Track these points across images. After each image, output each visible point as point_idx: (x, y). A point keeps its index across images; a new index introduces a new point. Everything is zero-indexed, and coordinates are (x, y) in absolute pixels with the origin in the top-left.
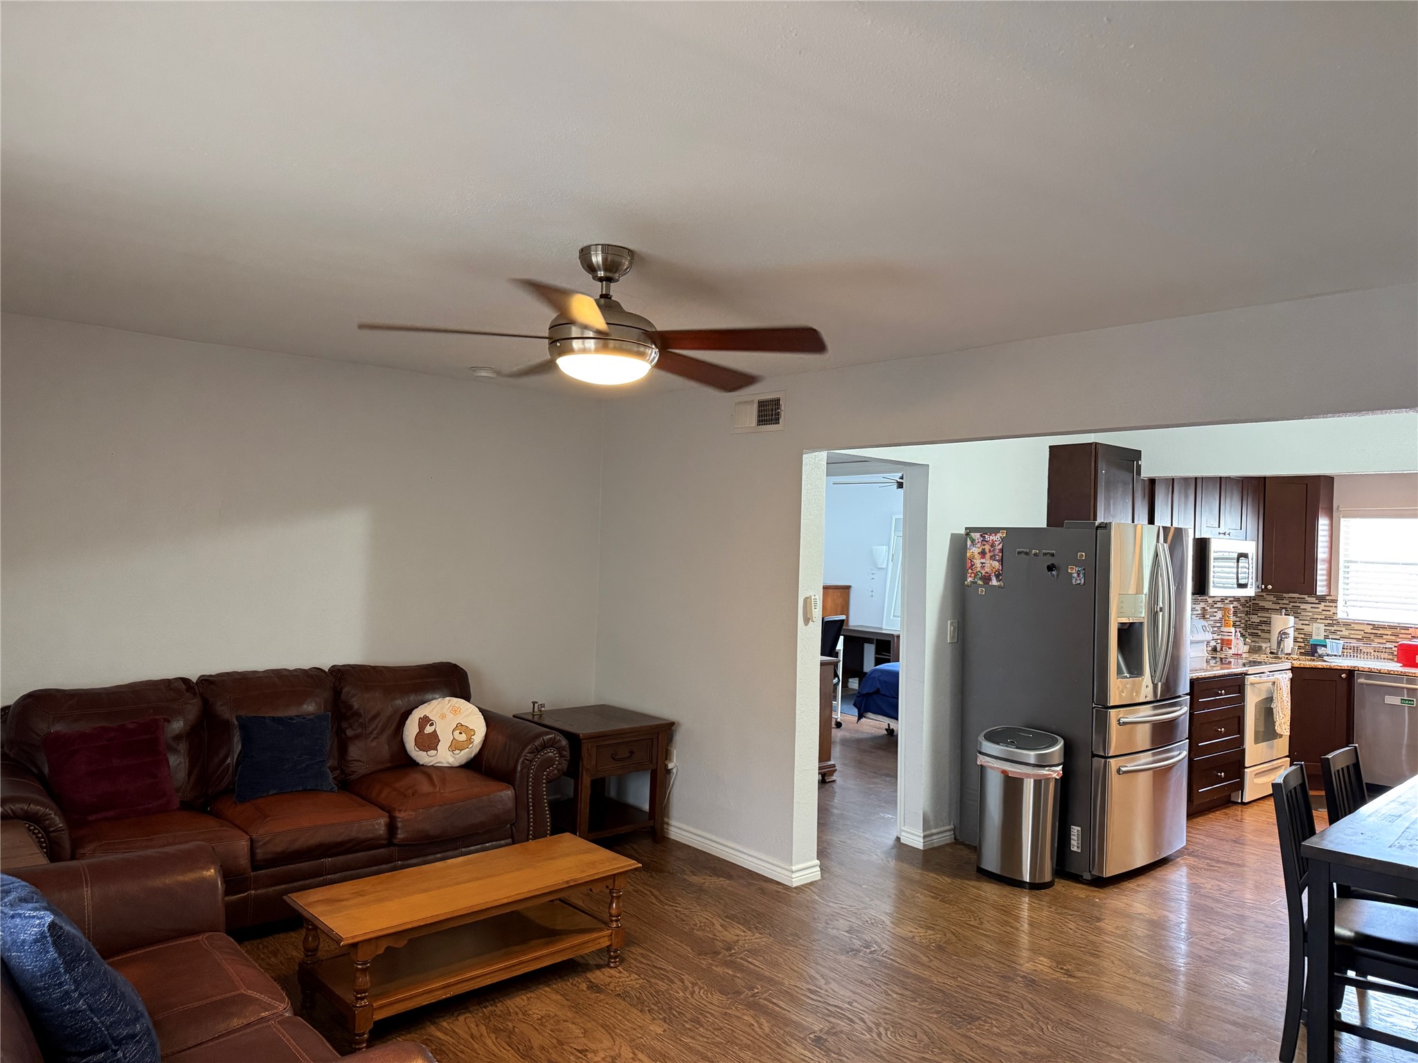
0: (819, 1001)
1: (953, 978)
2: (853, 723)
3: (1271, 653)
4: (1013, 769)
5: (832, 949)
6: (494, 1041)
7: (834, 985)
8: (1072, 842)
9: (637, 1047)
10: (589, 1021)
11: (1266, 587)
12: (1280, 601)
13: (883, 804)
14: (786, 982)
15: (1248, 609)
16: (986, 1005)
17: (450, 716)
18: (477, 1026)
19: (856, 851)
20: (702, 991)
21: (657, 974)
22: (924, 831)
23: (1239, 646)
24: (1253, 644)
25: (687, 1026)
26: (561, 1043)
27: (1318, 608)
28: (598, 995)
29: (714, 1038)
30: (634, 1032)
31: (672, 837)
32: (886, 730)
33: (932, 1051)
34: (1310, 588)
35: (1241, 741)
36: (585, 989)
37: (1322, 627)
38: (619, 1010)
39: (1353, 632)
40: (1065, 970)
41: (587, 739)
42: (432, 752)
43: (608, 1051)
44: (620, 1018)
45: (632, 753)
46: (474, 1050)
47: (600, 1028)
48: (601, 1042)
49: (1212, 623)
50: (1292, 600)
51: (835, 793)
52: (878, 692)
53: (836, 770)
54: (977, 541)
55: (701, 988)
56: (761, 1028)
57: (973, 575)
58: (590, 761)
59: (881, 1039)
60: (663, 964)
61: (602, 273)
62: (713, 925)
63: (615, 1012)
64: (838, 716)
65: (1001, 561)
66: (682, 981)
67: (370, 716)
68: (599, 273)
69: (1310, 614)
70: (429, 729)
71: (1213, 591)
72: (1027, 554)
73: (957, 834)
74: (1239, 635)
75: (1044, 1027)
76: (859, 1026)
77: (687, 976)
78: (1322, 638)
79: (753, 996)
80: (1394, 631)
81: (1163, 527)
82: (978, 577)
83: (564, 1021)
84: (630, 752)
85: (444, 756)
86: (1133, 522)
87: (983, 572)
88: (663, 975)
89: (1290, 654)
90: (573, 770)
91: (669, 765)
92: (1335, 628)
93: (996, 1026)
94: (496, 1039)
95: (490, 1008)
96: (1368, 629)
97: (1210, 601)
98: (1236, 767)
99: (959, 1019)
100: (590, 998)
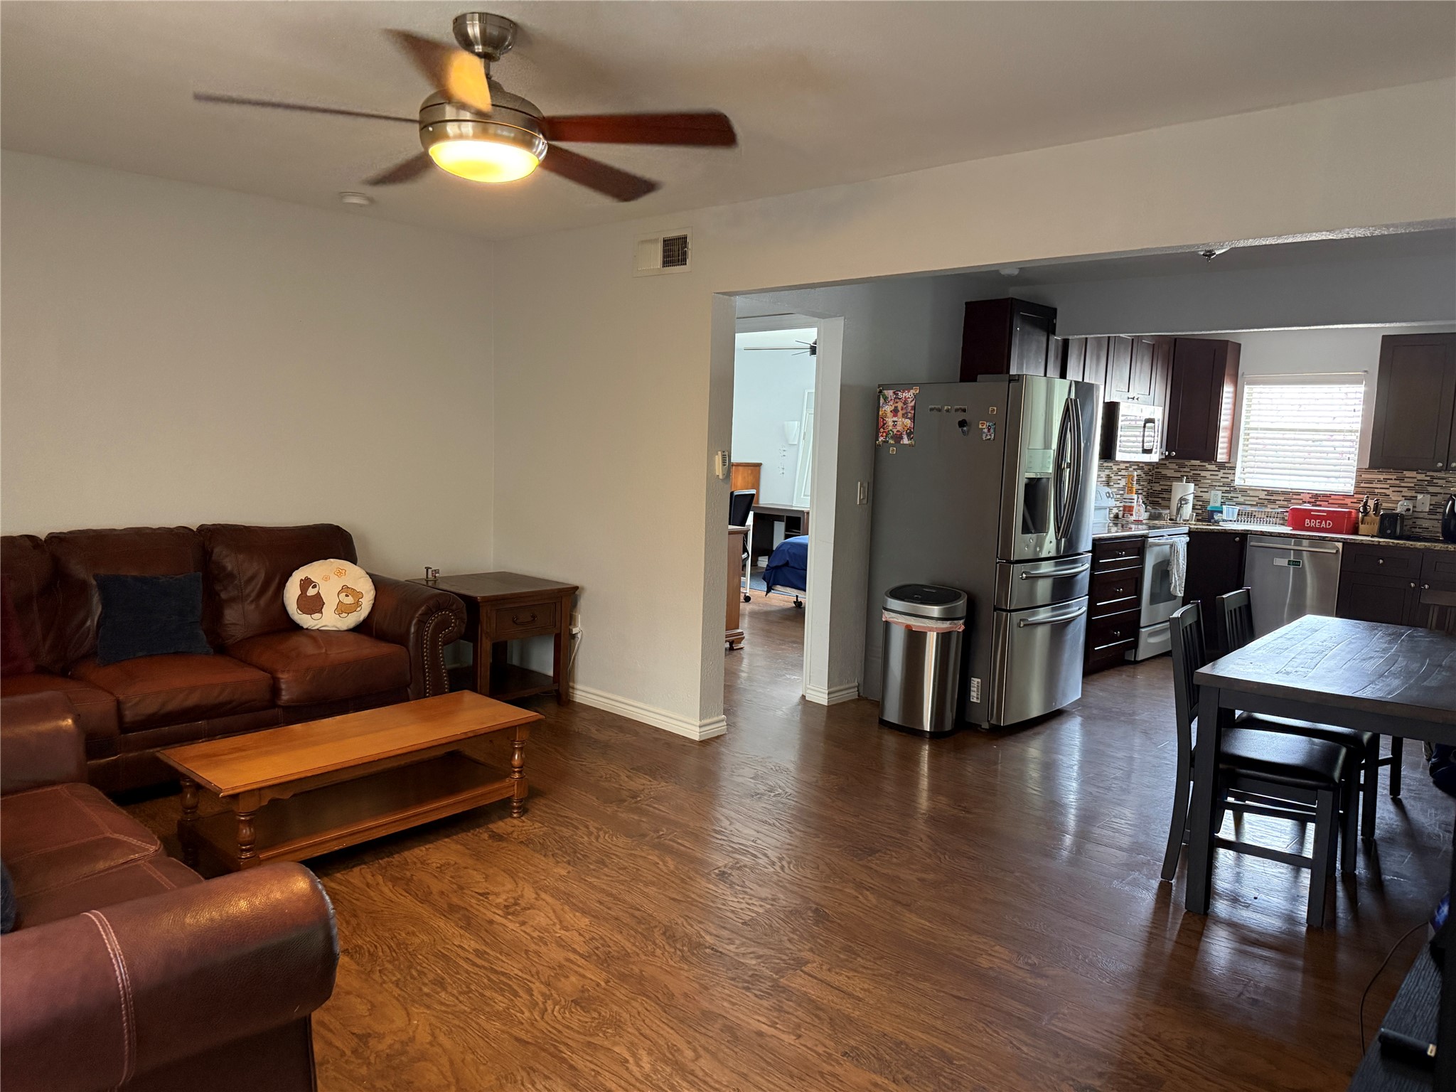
0: (724, 840)
1: (855, 816)
2: (762, 597)
3: (1170, 520)
4: (916, 623)
5: (736, 793)
6: (391, 888)
7: (738, 825)
8: (972, 694)
9: (539, 888)
10: (491, 867)
11: (1169, 454)
12: (1181, 469)
13: (790, 667)
14: (691, 824)
15: (1150, 478)
16: (885, 838)
17: (334, 578)
18: (373, 876)
19: (763, 709)
20: (607, 836)
21: (560, 822)
22: (828, 689)
23: (1140, 512)
24: (1153, 511)
25: (592, 867)
26: (462, 888)
27: (1217, 475)
28: (500, 843)
29: (618, 877)
30: (538, 875)
31: (577, 701)
32: (795, 602)
33: (833, 881)
34: (1210, 455)
35: (1138, 602)
36: (487, 838)
37: (1220, 493)
38: (521, 856)
39: (1248, 498)
40: (963, 807)
41: (485, 602)
42: (317, 616)
43: (510, 893)
44: (523, 862)
45: (534, 617)
46: (370, 898)
47: (502, 873)
48: (504, 885)
49: (1115, 490)
50: (1193, 468)
51: (743, 658)
52: (787, 564)
53: (744, 638)
54: (890, 398)
55: (605, 833)
56: (665, 866)
57: (885, 434)
58: (489, 624)
59: (784, 872)
60: (569, 813)
61: (480, 47)
62: (619, 776)
63: (518, 858)
64: (746, 590)
65: (913, 419)
66: (587, 827)
67: (245, 578)
68: (476, 47)
69: (1209, 481)
70: (311, 592)
71: (1119, 456)
72: (939, 410)
73: (861, 690)
74: (1141, 501)
75: (942, 857)
76: (763, 861)
77: (592, 822)
78: (1218, 504)
79: (658, 837)
80: (1287, 496)
81: (1075, 381)
82: (890, 436)
83: (465, 868)
84: (532, 617)
85: (329, 620)
86: (1045, 375)
87: (895, 431)
88: (568, 822)
89: (1188, 520)
90: (471, 633)
91: (574, 629)
92: (1232, 495)
93: (895, 857)
94: (393, 887)
95: (386, 859)
96: (1263, 495)
97: (1115, 468)
98: (1131, 626)
99: (860, 852)
100: (492, 846)
